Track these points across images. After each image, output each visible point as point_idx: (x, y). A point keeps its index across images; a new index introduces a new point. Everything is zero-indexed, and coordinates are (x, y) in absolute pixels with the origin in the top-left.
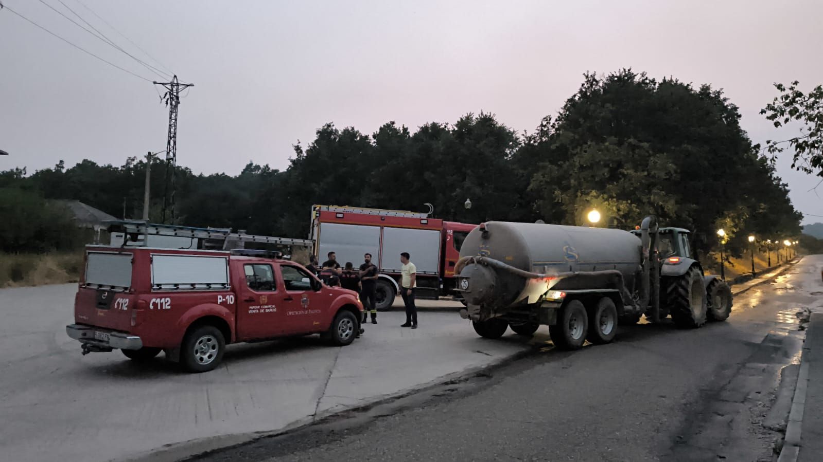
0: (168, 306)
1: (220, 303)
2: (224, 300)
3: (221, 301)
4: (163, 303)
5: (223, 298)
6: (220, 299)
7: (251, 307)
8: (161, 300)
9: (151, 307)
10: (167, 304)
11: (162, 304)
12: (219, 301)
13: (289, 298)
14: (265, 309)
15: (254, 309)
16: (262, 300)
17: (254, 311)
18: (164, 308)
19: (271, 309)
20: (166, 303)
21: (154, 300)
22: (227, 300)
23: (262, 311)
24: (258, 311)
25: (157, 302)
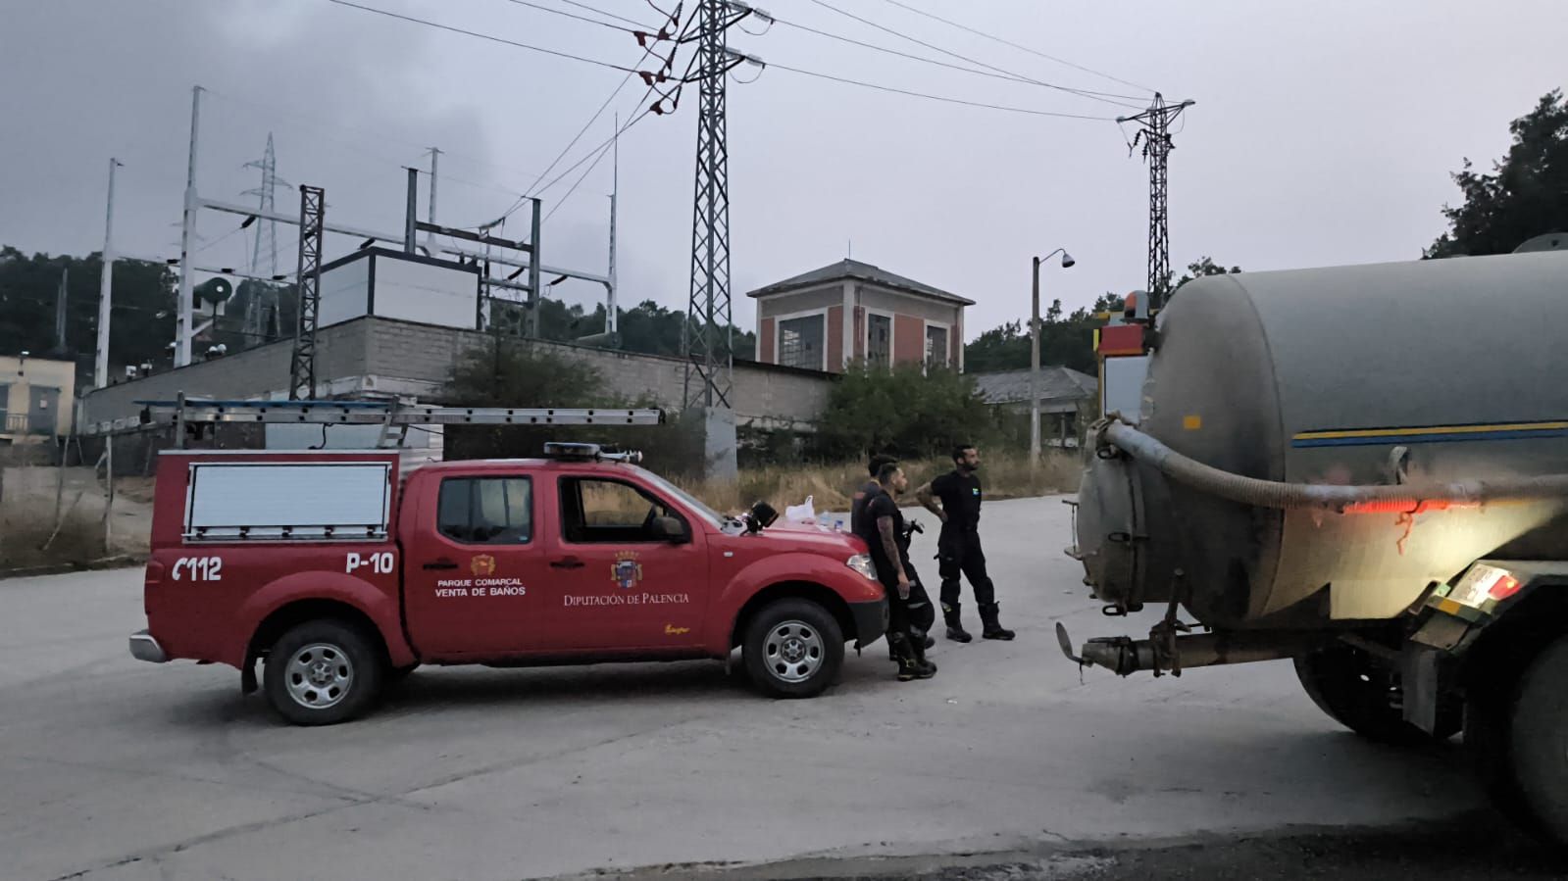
0: (216, 574)
1: (353, 570)
2: (365, 563)
3: (356, 565)
4: (202, 568)
5: (362, 559)
6: (353, 560)
7: (440, 583)
8: (198, 561)
9: (176, 576)
10: (213, 571)
11: (200, 570)
12: (350, 566)
13: (572, 563)
14: (488, 588)
15: (452, 587)
16: (479, 567)
17: (452, 593)
18: (205, 578)
19: (510, 588)
20: (211, 567)
21: (182, 561)
22: (372, 565)
23: (481, 592)
24: (464, 592)
25: (189, 566)
